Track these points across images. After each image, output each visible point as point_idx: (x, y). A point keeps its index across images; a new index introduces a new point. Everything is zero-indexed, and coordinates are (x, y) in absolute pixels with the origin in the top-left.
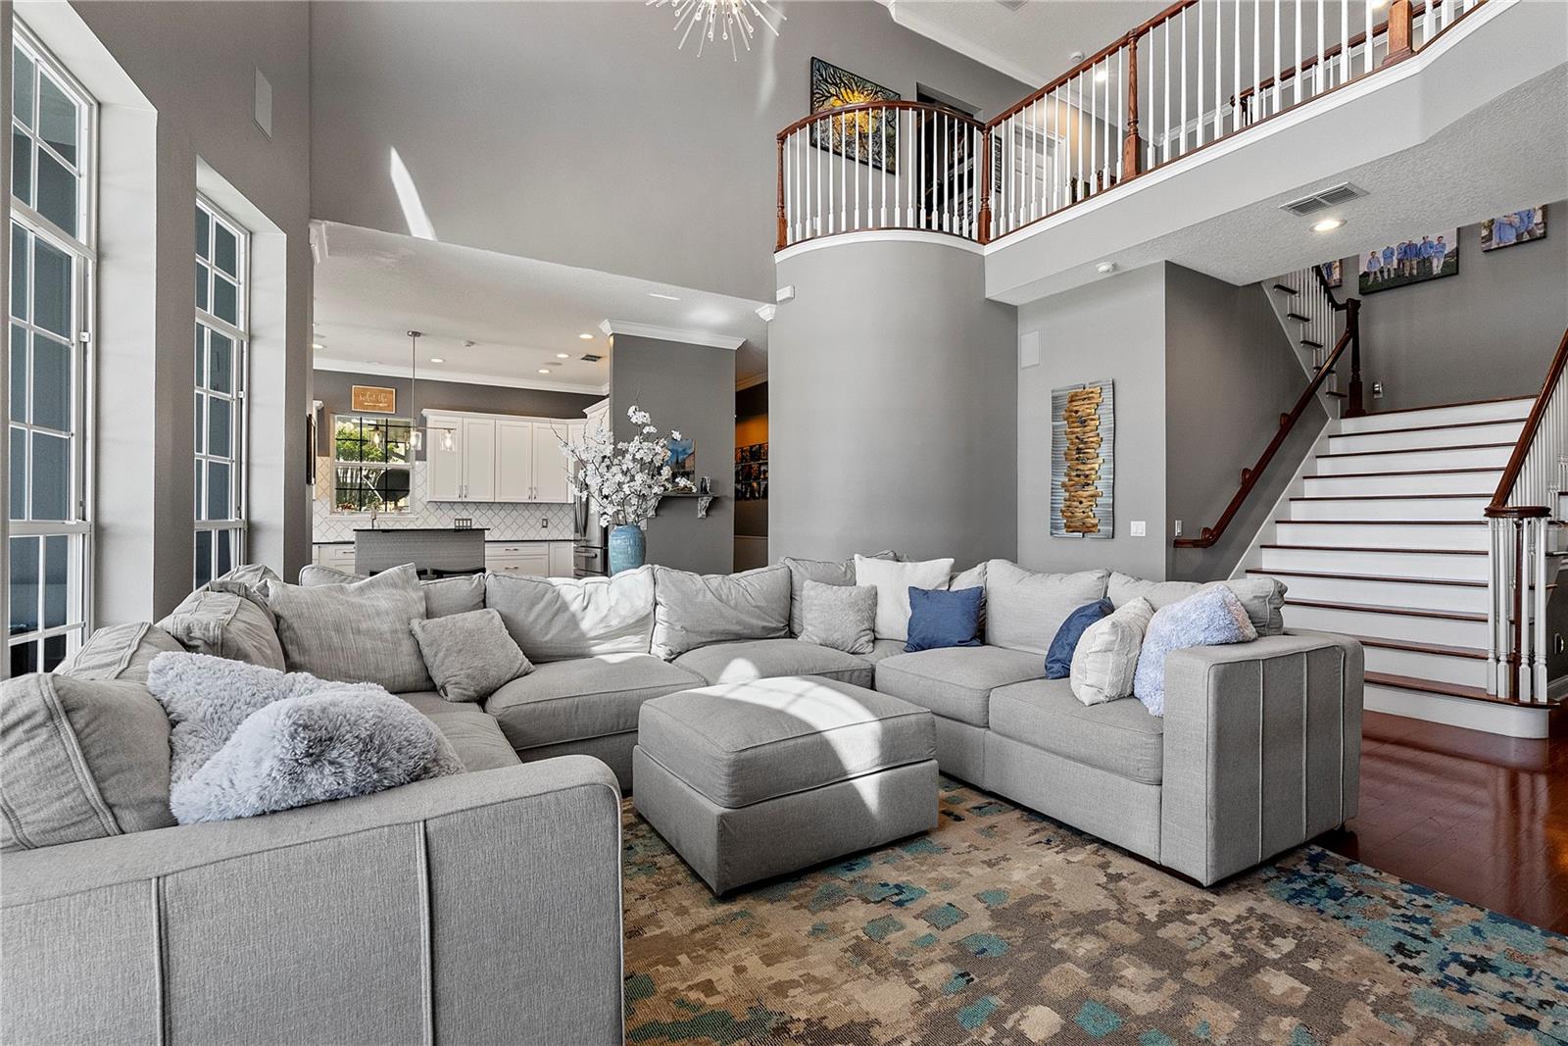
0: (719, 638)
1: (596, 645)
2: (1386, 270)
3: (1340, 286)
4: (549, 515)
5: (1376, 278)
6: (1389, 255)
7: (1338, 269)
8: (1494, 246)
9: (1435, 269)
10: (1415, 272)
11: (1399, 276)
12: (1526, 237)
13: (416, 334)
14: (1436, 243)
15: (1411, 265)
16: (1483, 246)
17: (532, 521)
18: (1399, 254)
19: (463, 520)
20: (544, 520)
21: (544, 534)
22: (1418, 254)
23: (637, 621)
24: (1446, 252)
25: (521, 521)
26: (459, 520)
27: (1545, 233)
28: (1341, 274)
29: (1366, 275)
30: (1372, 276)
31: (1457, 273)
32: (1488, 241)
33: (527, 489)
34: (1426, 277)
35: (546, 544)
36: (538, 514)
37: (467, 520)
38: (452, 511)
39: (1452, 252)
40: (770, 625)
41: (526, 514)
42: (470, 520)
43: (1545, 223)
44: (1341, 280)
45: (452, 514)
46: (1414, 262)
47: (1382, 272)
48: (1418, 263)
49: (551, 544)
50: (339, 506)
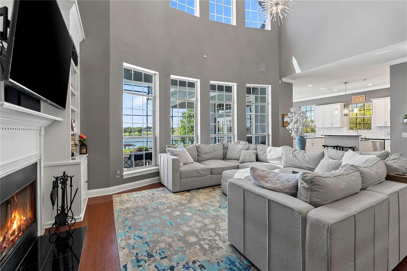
0: (294, 166)
1: (270, 161)
13: (346, 83)
23: (278, 158)
38: (386, 129)
40: (311, 167)
50: (350, 129)
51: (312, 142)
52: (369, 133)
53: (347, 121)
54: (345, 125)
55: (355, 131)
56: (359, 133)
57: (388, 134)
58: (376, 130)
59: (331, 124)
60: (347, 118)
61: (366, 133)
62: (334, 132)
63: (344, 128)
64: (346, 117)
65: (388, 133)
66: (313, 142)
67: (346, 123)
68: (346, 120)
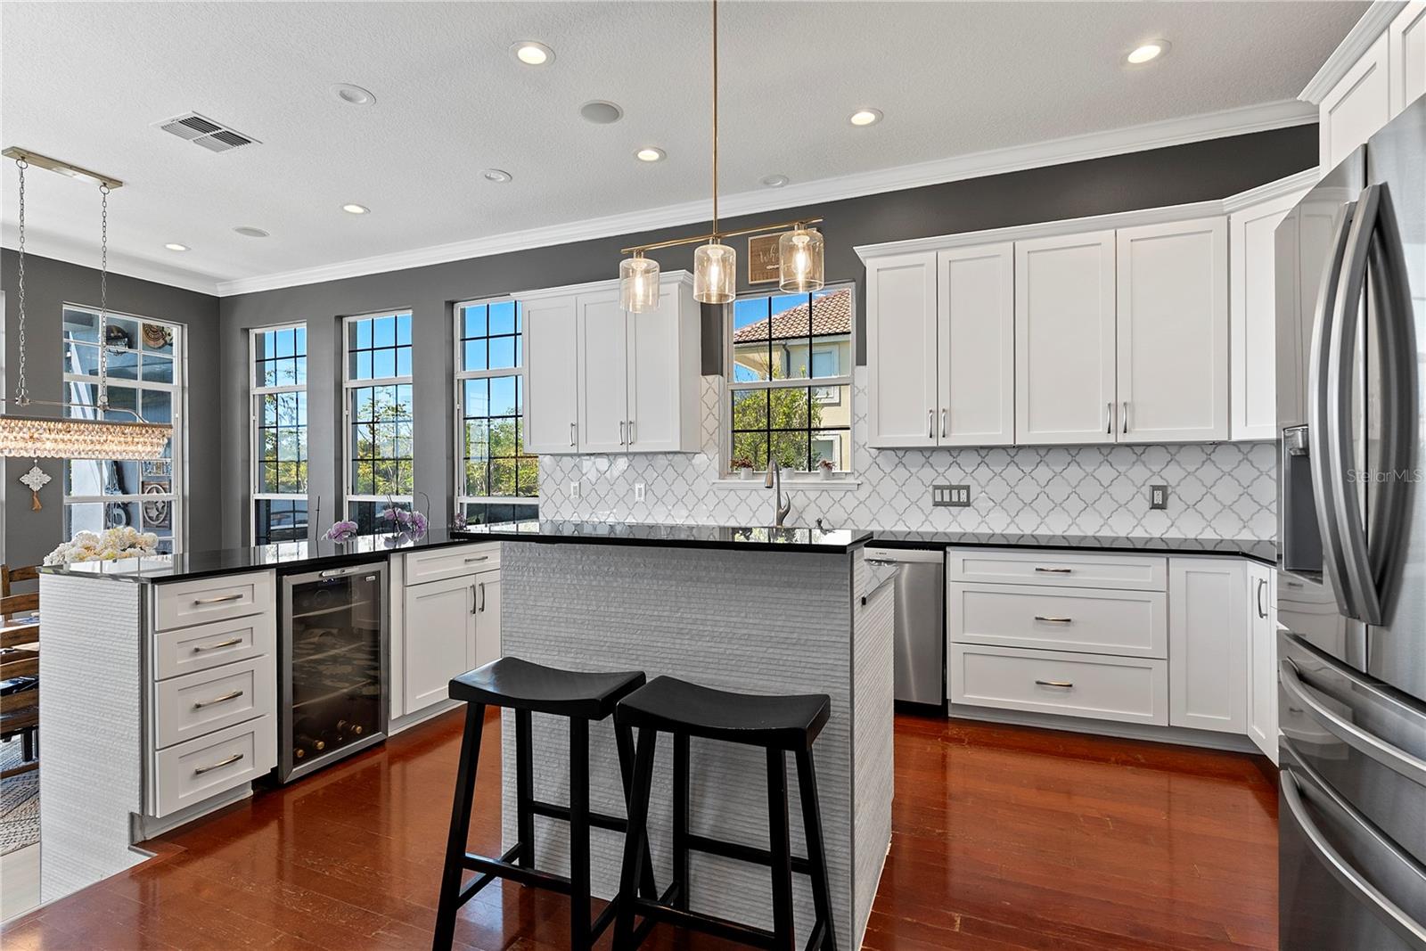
4: (1172, 475)
17: (1122, 491)
19: (951, 488)
20: (1155, 488)
21: (1156, 527)
25: (1090, 490)
26: (942, 488)
33: (1102, 407)
35: (1158, 562)
36: (1139, 473)
37: (959, 488)
38: (928, 470)
41: (1106, 473)
42: (968, 488)
45: (928, 474)
49: (1178, 563)
50: (734, 463)
51: (470, 581)
52: (837, 495)
53: (715, 411)
54: (705, 436)
55: (762, 480)
56: (783, 493)
57: (938, 499)
58: (874, 474)
59: (628, 425)
60: (715, 386)
61: (823, 491)
62: (642, 486)
63: (700, 459)
64: (710, 378)
65: (938, 492)
66: (480, 579)
67: (711, 424)
68: (711, 398)
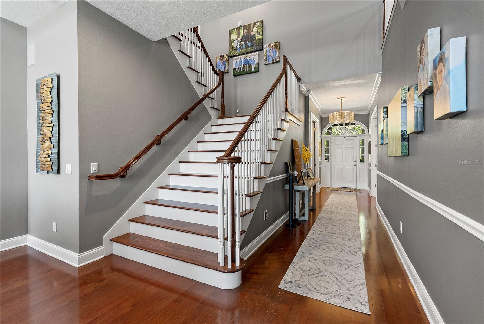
2: (240, 68)
3: (228, 72)
5: (237, 70)
6: (241, 62)
7: (227, 66)
8: (267, 63)
9: (252, 69)
10: (247, 69)
11: (243, 70)
12: (275, 61)
14: (253, 60)
15: (246, 67)
16: (264, 62)
18: (243, 62)
22: (248, 63)
24: (255, 63)
27: (279, 60)
28: (229, 68)
29: (234, 69)
30: (236, 69)
31: (258, 72)
32: (265, 61)
34: (250, 72)
39: (257, 64)
43: (279, 57)
44: (228, 70)
46: (247, 66)
47: (239, 68)
48: (248, 66)
